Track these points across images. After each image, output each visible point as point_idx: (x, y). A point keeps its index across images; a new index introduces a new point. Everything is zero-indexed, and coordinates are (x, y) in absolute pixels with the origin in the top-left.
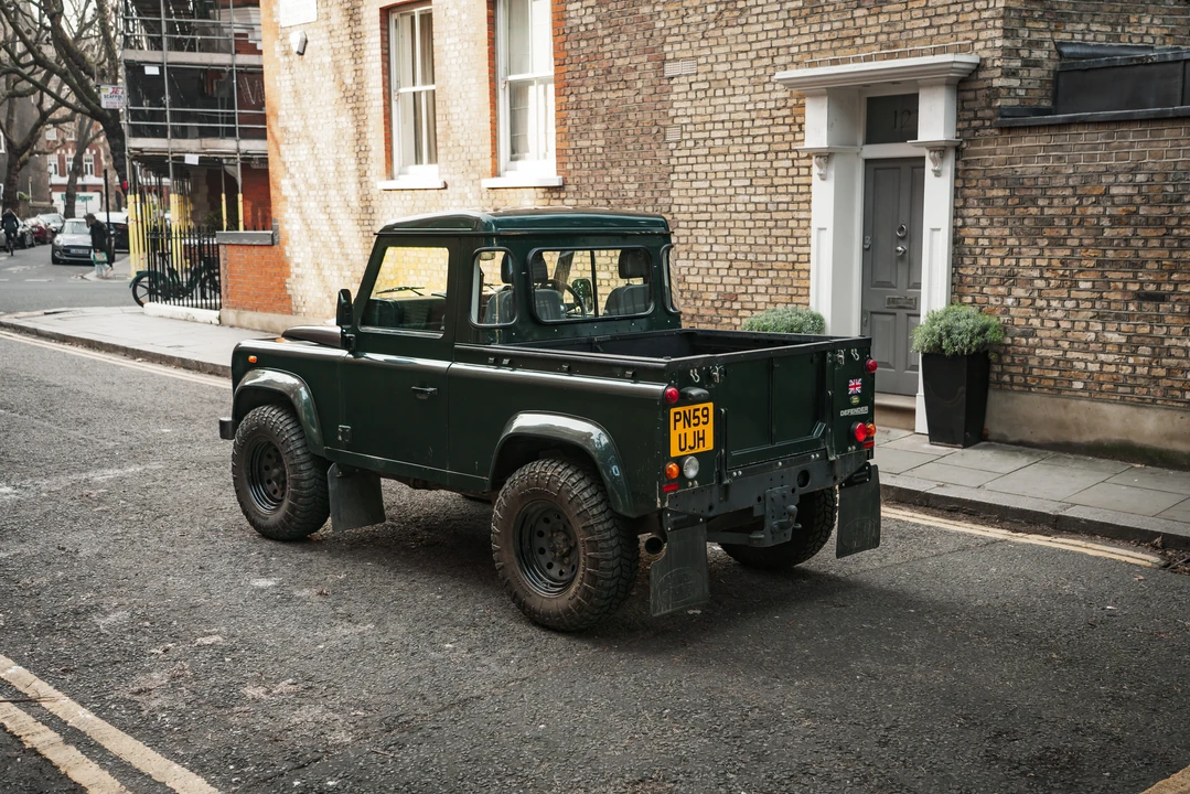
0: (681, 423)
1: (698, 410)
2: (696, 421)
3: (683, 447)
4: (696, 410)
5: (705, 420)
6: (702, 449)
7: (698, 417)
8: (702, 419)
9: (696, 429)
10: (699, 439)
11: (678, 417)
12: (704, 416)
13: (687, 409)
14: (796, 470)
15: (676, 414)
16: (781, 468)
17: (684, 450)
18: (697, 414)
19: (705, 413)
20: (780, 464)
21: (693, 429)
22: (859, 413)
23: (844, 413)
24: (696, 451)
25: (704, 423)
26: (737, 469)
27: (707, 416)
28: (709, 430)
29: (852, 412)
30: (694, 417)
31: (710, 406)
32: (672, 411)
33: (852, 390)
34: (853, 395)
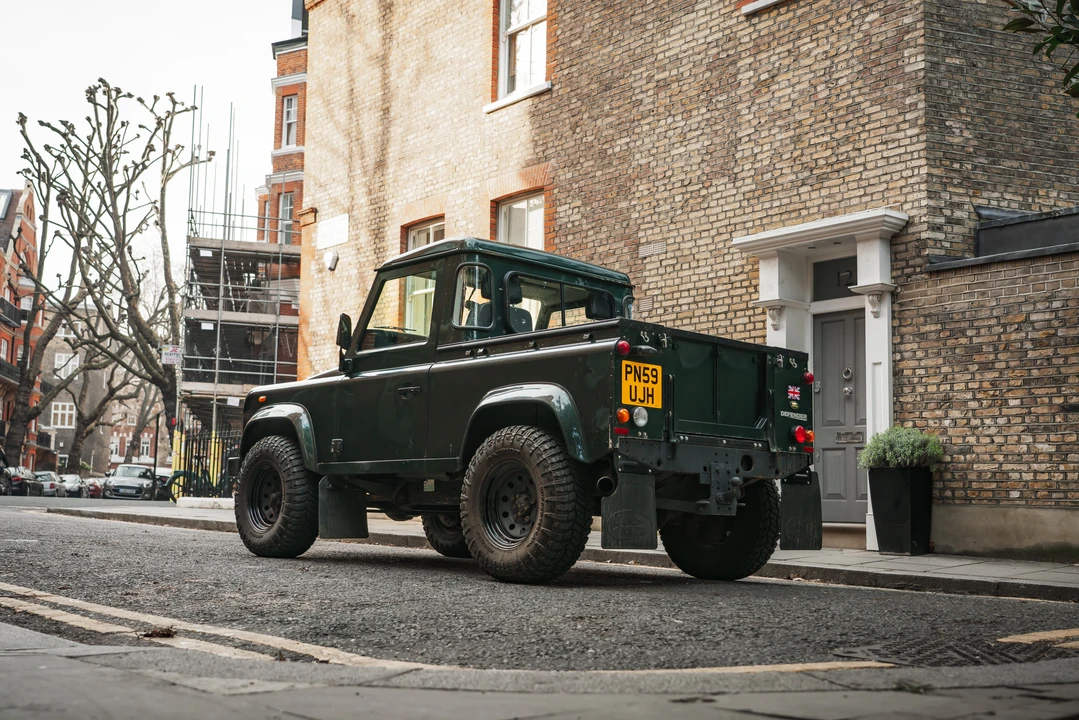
0: (631, 377)
1: (648, 369)
2: (646, 378)
3: (633, 397)
4: (645, 368)
5: (654, 380)
6: (650, 405)
7: (647, 375)
8: (651, 379)
9: (646, 385)
10: (649, 396)
11: (629, 369)
12: (653, 376)
13: (638, 365)
14: (739, 453)
15: (627, 366)
16: (725, 446)
17: (634, 400)
18: (646, 372)
19: (654, 373)
20: (725, 441)
21: (643, 384)
22: (798, 418)
23: (784, 414)
24: (645, 404)
25: (653, 382)
26: (684, 434)
27: (656, 376)
28: (658, 389)
29: (792, 415)
30: (645, 375)
31: (659, 368)
32: (624, 363)
33: (791, 395)
34: (792, 400)
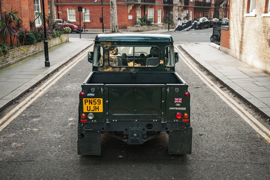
0: (87, 104)
1: (96, 100)
2: (95, 103)
3: (89, 109)
4: (94, 100)
5: (99, 103)
6: (97, 111)
8: (97, 103)
9: (95, 105)
10: (96, 109)
13: (91, 99)
14: (145, 123)
15: (85, 100)
16: (136, 122)
17: (89, 111)
18: (95, 101)
20: (136, 120)
21: (93, 105)
22: (180, 109)
23: (171, 108)
24: (95, 111)
26: (115, 119)
27: (100, 102)
28: (101, 106)
29: (176, 108)
30: (94, 102)
31: (101, 99)
32: (84, 99)
33: (176, 102)
34: (177, 103)
